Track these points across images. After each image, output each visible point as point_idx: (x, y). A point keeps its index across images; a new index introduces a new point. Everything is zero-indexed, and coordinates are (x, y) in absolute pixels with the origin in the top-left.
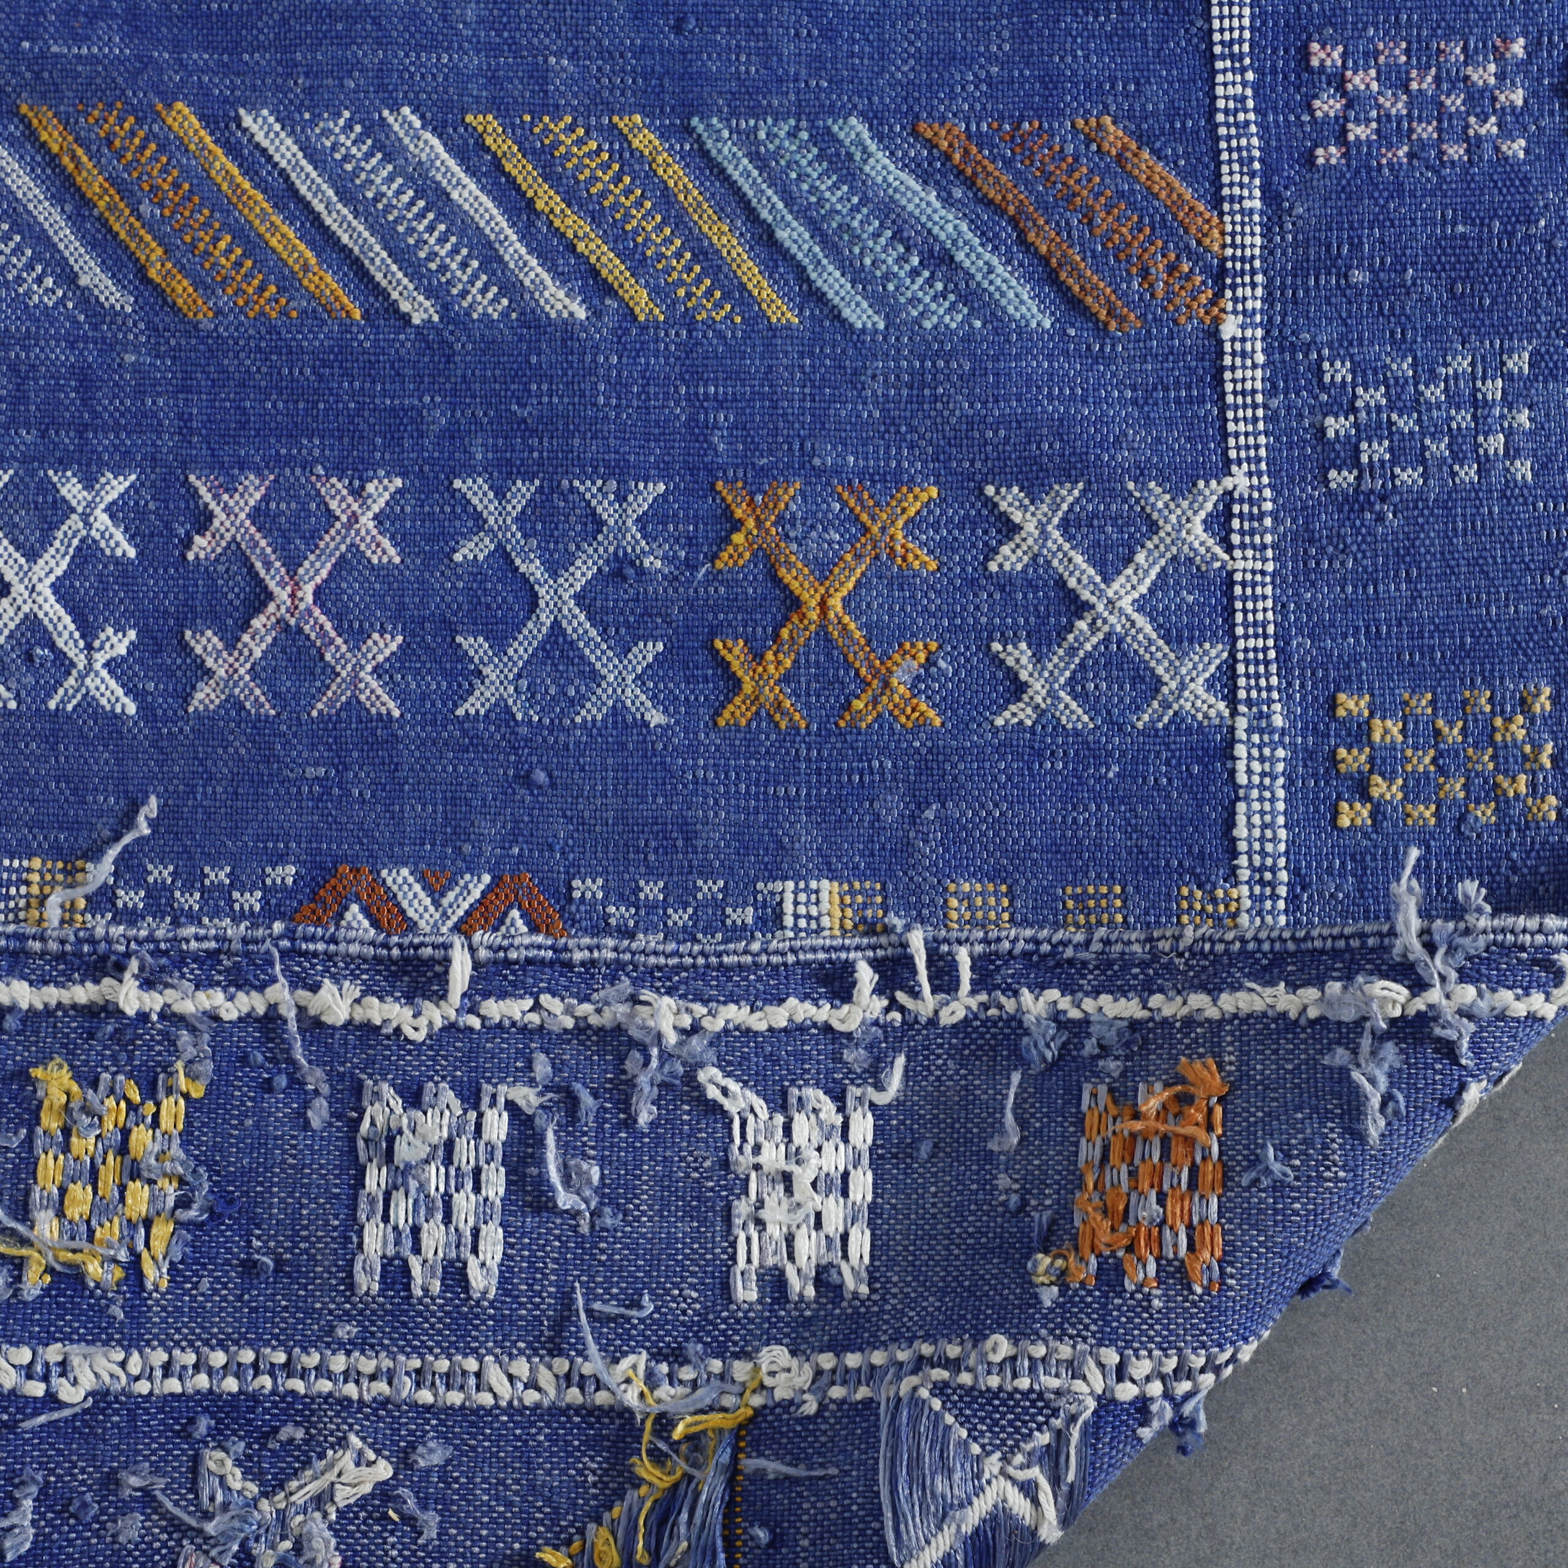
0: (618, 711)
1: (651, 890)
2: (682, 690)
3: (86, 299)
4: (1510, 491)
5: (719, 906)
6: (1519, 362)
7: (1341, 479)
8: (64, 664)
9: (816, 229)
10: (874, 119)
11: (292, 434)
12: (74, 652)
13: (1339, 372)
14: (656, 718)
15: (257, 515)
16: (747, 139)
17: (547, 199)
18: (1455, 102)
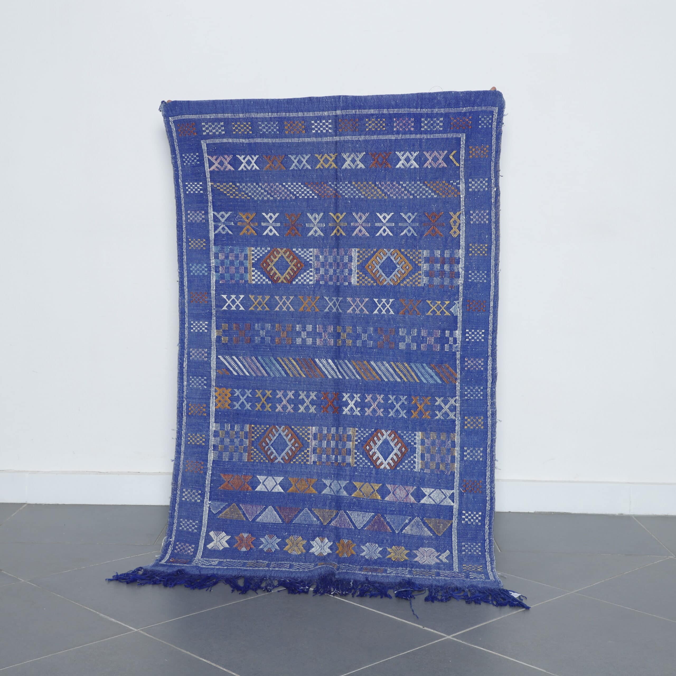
0: (402, 416)
1: (405, 432)
2: (407, 414)
3: (357, 378)
4: (480, 400)
5: (411, 434)
6: (482, 388)
7: (466, 398)
8: (354, 411)
9: (421, 373)
10: (426, 364)
11: (374, 390)
12: (355, 410)
13: (466, 388)
14: (406, 417)
15: (371, 398)
16: (415, 365)
17: (397, 370)
18: (477, 364)
